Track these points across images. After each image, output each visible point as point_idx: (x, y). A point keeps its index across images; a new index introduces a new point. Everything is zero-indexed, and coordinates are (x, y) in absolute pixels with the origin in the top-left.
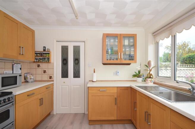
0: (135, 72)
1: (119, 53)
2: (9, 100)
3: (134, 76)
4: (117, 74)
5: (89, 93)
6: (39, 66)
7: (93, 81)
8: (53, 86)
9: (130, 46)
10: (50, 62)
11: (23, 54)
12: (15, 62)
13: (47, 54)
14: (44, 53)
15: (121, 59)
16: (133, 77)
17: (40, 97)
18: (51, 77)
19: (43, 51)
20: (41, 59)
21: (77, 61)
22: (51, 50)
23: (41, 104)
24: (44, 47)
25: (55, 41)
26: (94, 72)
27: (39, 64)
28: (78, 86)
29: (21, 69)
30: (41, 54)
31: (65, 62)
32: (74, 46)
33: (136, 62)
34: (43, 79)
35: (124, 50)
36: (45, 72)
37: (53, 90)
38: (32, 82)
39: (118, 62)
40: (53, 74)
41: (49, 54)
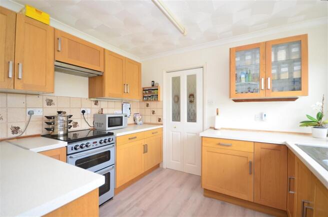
0: (307, 116)
1: (263, 80)
2: (109, 141)
3: (306, 123)
4: (262, 118)
5: (202, 146)
6: (148, 105)
7: (215, 129)
8: (162, 131)
9: (290, 62)
10: (159, 100)
11: (127, 92)
12: (124, 101)
13: (156, 89)
14: (152, 90)
15: (267, 91)
16: (300, 126)
17: (144, 142)
18: (160, 119)
19: (151, 86)
20: (149, 97)
21: (192, 97)
22: (160, 85)
23: (145, 151)
24: (152, 82)
25: (164, 72)
26: (217, 114)
27: (148, 103)
28: (192, 135)
29: (130, 109)
30: (149, 90)
31: (176, 99)
32: (188, 76)
33: (306, 94)
34: (152, 122)
35: (274, 71)
36: (153, 112)
37: (162, 136)
38: (140, 124)
39: (261, 95)
40: (162, 116)
41: (157, 89)
